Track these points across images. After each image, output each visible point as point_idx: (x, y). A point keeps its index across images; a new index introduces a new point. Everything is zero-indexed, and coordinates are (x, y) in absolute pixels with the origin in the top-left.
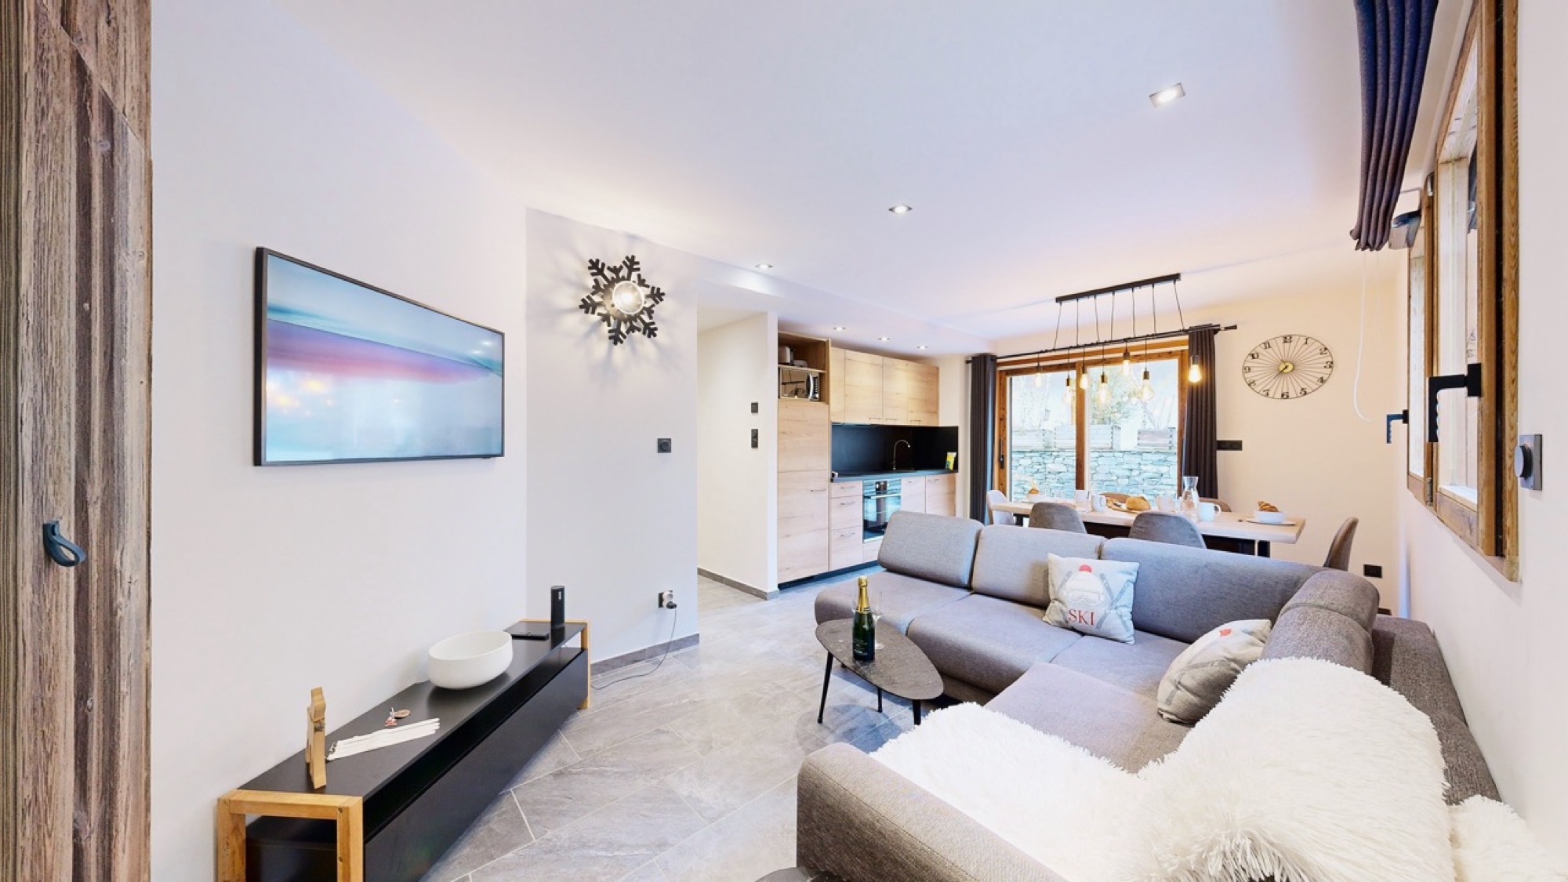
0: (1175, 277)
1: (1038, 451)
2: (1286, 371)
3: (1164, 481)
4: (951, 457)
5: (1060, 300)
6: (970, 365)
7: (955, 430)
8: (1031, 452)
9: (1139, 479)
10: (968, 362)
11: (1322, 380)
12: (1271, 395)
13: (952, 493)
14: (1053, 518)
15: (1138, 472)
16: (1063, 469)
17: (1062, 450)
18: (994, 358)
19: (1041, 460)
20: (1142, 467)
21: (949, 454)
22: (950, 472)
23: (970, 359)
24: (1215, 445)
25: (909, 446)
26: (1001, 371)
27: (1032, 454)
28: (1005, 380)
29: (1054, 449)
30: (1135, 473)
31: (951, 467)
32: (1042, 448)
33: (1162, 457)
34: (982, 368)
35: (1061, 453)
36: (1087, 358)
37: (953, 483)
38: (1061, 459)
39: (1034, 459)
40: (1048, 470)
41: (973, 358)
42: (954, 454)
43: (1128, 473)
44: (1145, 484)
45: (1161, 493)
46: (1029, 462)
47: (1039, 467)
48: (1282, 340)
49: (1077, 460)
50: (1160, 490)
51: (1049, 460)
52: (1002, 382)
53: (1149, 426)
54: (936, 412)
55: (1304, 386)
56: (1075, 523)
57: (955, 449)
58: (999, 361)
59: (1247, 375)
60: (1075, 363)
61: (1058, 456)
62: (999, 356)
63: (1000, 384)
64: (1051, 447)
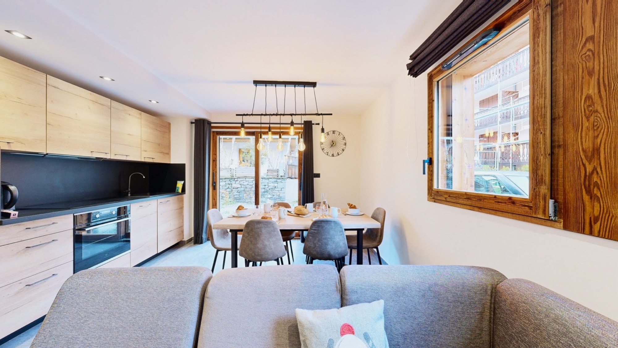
0: (314, 84)
1: (228, 178)
2: (333, 145)
3: (276, 189)
4: (180, 184)
5: (256, 83)
6: (194, 125)
7: (183, 165)
8: (225, 179)
9: (268, 189)
10: (192, 123)
11: (343, 150)
12: (329, 155)
13: (181, 208)
14: (261, 231)
15: (267, 186)
16: (239, 186)
17: (239, 178)
18: (209, 123)
19: (230, 182)
20: (269, 184)
21: (178, 182)
22: (179, 194)
23: (194, 121)
24: (313, 176)
25: (144, 177)
26: (213, 132)
27: (225, 180)
28: (216, 138)
29: (235, 177)
30: (267, 187)
31: (180, 191)
32: (230, 177)
33: (275, 180)
34: (202, 128)
35: (238, 179)
36: (262, 130)
37: (182, 201)
38: (239, 182)
39: (226, 182)
40: (233, 187)
41: (196, 120)
42: (183, 182)
43: (264, 187)
44: (270, 191)
45: (275, 194)
46: (224, 183)
47: (229, 186)
48: (332, 132)
49: (256, 184)
50: (275, 193)
51: (233, 182)
52: (214, 138)
53: (271, 168)
54: (168, 154)
55: (338, 152)
56: (275, 233)
57: (183, 178)
58: (213, 125)
59: (322, 146)
60: (254, 132)
61: (237, 181)
62: (212, 121)
63: (213, 139)
64: (234, 177)
